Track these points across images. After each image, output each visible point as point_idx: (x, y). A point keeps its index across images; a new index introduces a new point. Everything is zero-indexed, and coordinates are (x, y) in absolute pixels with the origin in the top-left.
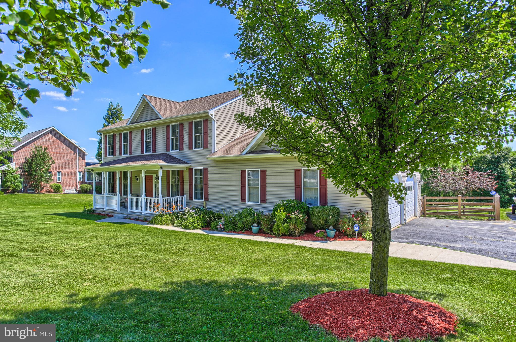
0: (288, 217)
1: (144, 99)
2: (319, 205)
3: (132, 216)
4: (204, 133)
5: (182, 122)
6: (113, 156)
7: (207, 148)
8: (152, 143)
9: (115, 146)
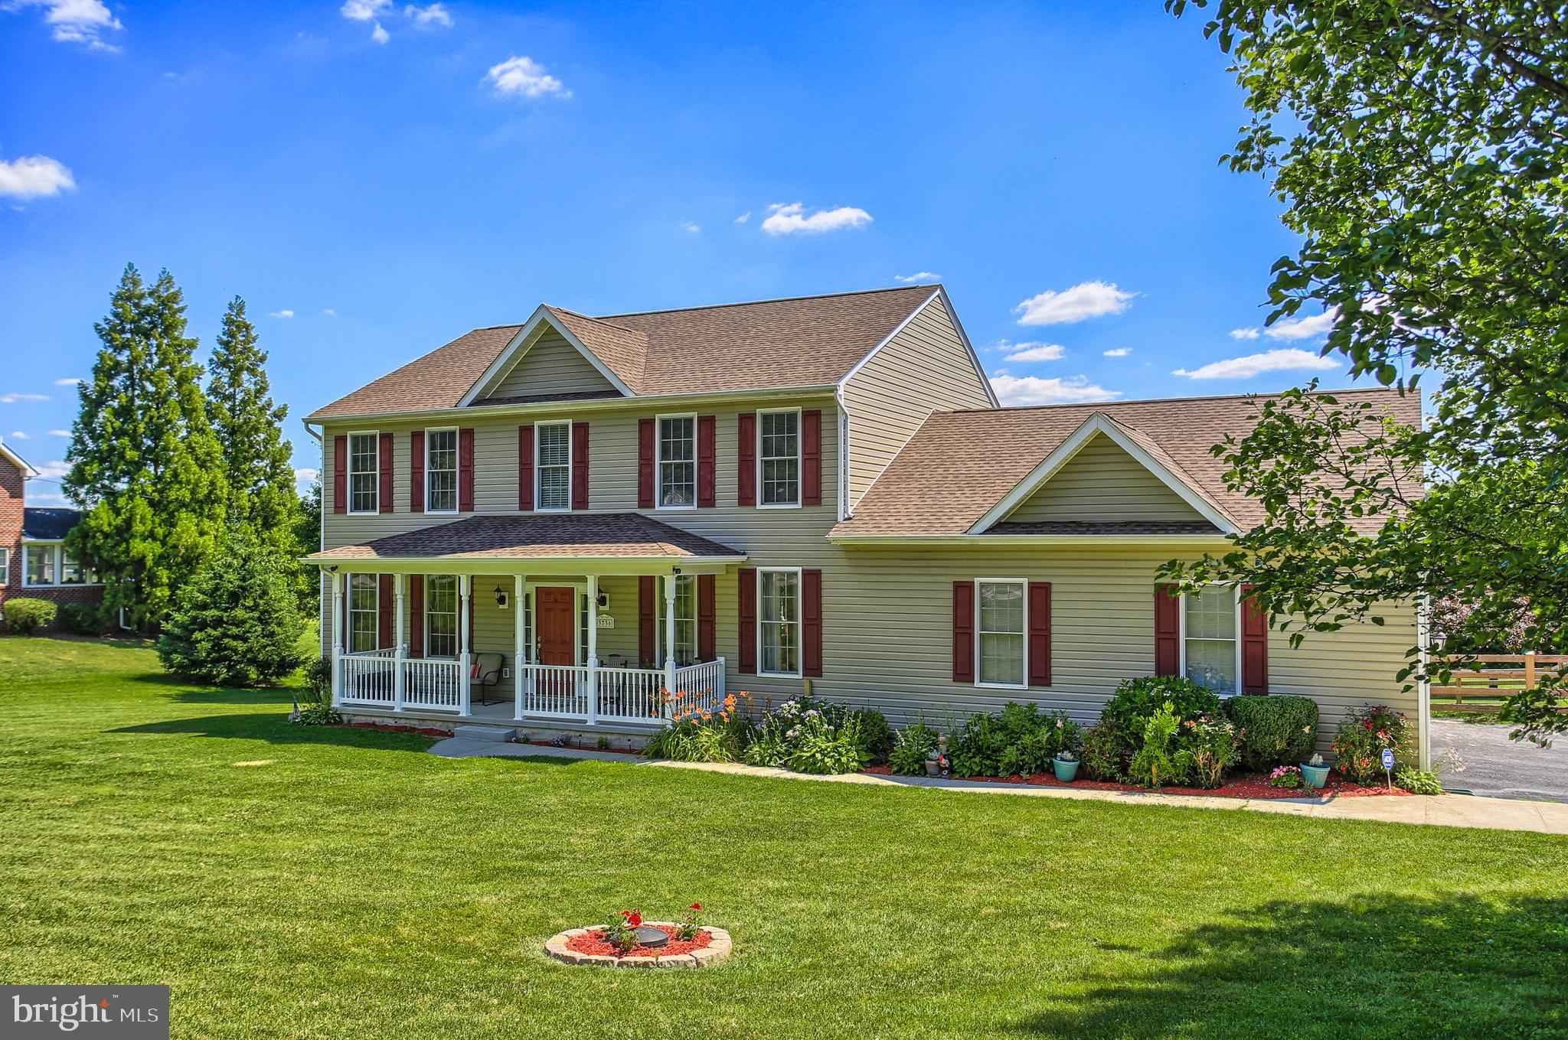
0: (1184, 731)
1: (544, 322)
2: (1239, 693)
3: (536, 731)
4: (804, 453)
5: (708, 413)
6: (377, 513)
7: (819, 504)
8: (574, 477)
9: (388, 475)
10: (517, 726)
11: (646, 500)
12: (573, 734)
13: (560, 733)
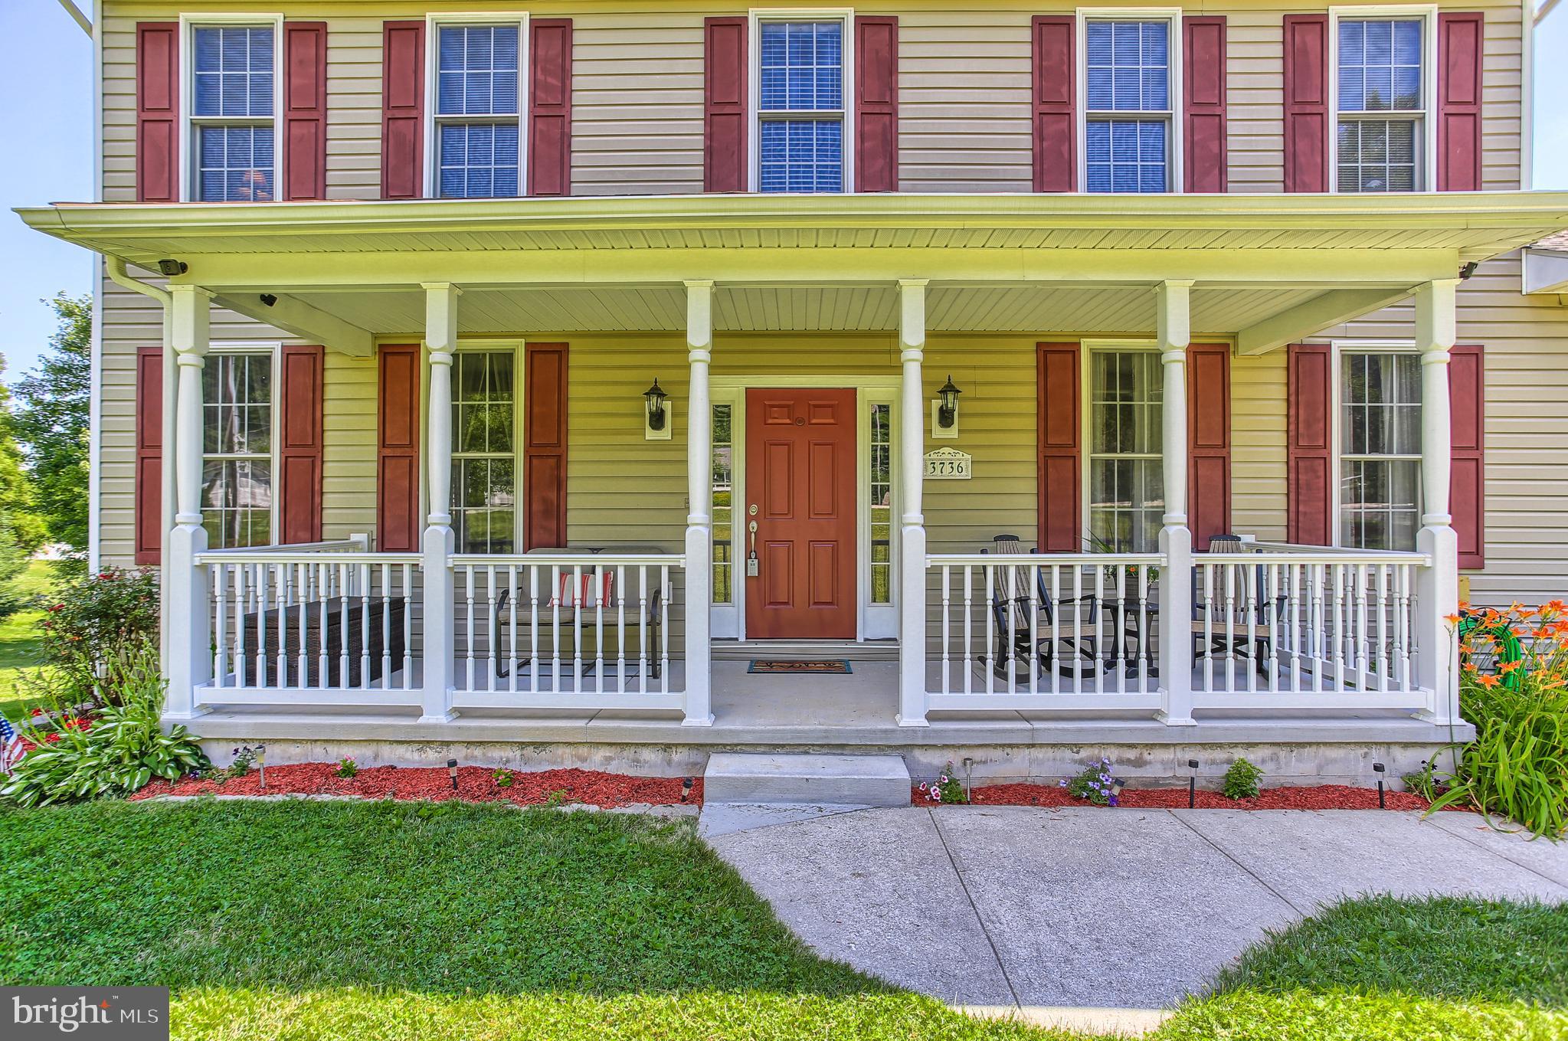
4: (1443, 101)
5: (1208, 8)
8: (861, 136)
9: (313, 124)
10: (904, 746)
13: (1068, 754)
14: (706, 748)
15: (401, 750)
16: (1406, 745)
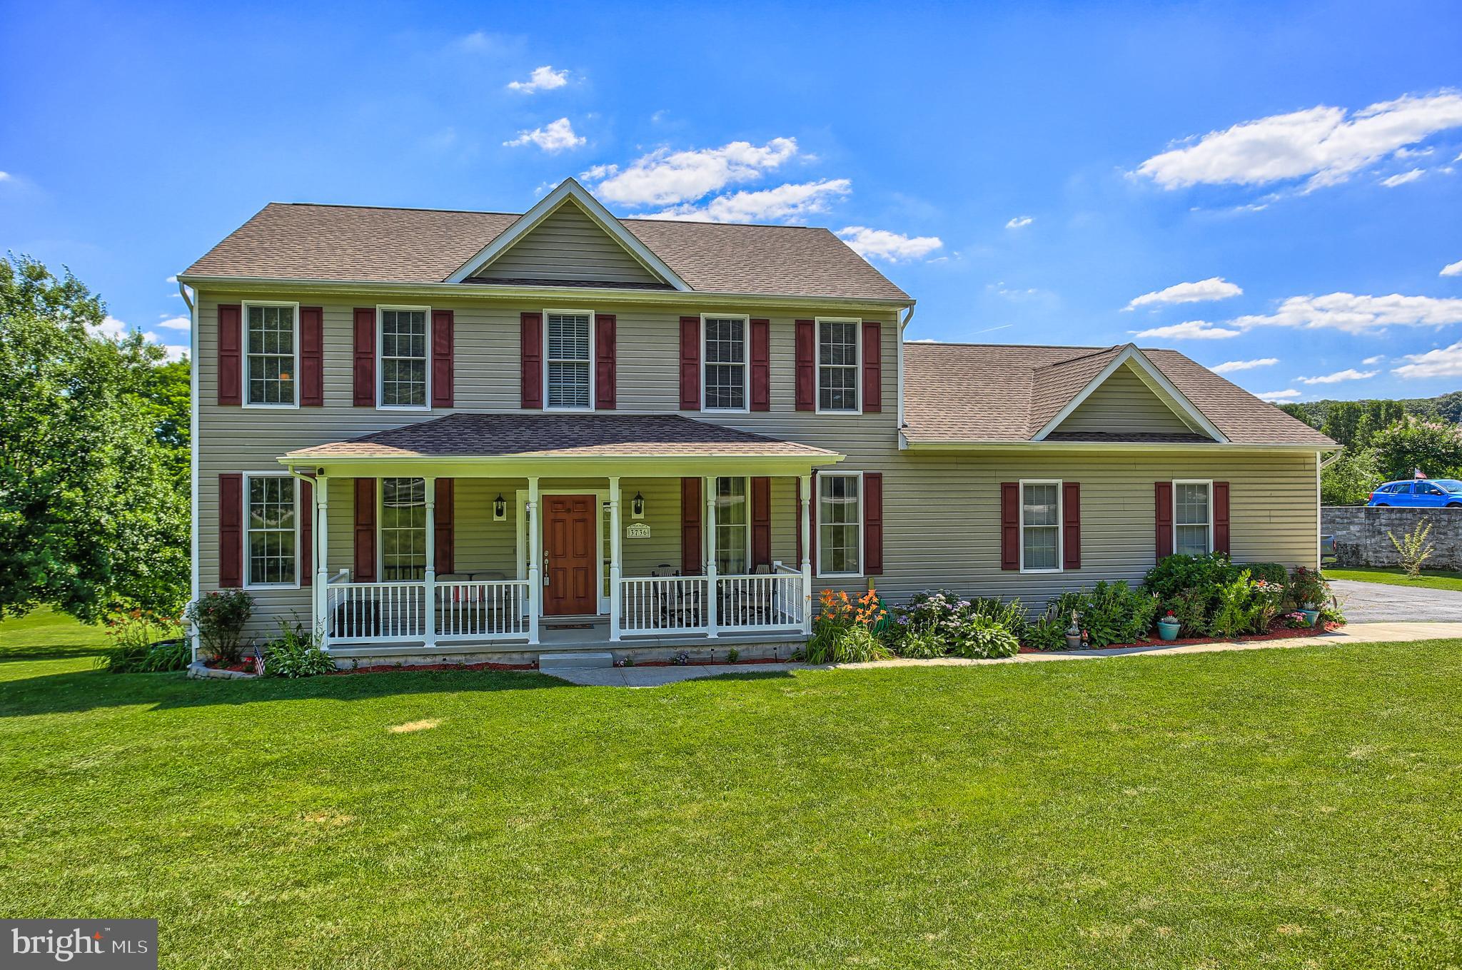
1: (570, 198)
3: (639, 651)
4: (865, 362)
5: (761, 316)
6: (296, 406)
7: (879, 411)
8: (598, 374)
9: (316, 360)
10: (612, 648)
11: (689, 401)
12: (689, 649)
13: (672, 650)
14: (537, 651)
15: (416, 659)
16: (794, 642)
